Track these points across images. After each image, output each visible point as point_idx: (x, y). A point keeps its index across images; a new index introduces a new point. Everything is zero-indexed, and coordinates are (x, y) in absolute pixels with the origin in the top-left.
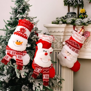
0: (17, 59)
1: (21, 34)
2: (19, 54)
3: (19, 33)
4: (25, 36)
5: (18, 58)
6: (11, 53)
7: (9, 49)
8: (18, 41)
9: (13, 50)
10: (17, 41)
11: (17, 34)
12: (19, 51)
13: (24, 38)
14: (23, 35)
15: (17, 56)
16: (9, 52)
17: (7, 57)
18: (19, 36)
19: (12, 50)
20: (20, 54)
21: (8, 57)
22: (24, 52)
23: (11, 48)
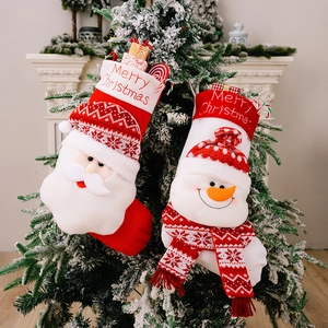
0: (222, 269)
1: (225, 151)
2: (226, 241)
3: (216, 148)
4: (239, 159)
5: (225, 263)
6: (190, 241)
7: (177, 222)
8: (217, 186)
9: (200, 226)
10: (212, 184)
11: (205, 156)
12: (224, 230)
13: (239, 169)
14: (233, 155)
15: (222, 251)
16: (180, 237)
17: (173, 260)
18: (218, 162)
19: (195, 224)
20: (233, 242)
21: (178, 260)
22: (246, 230)
23: (189, 219)
